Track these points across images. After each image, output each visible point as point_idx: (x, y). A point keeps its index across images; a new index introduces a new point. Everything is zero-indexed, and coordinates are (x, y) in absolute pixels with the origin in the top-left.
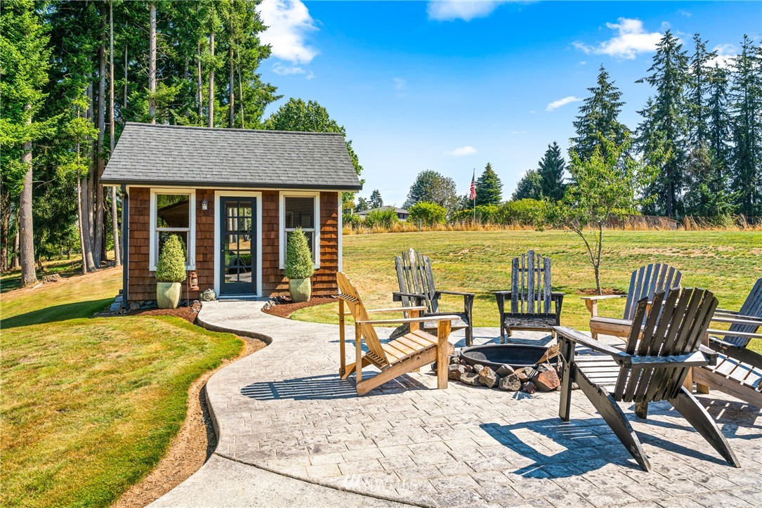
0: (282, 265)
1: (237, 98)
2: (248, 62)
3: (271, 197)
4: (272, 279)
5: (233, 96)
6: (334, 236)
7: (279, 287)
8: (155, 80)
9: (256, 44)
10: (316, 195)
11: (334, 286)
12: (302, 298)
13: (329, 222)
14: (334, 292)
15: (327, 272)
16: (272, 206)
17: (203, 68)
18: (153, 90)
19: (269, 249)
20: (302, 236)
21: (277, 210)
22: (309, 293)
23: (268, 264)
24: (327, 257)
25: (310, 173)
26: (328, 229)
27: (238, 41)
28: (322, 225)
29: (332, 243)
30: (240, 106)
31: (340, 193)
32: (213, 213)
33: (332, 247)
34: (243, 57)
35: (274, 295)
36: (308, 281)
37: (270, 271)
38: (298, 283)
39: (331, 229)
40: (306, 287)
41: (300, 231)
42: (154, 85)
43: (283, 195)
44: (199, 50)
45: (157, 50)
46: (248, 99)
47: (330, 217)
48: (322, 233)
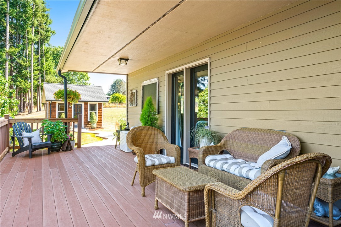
0: (89, 120)
1: (42, 52)
2: (47, 38)
3: (86, 104)
4: (86, 123)
5: (40, 51)
6: (101, 113)
7: (88, 125)
8: (8, 45)
9: (50, 30)
10: (97, 103)
11: (101, 125)
12: (94, 128)
13: (100, 110)
14: (101, 127)
15: (100, 122)
16: (86, 106)
17: (28, 40)
18: (7, 49)
19: (85, 116)
20: (94, 113)
21: (87, 107)
22: (96, 127)
23: (85, 120)
24: (99, 118)
25: (95, 98)
26: (99, 111)
27: (43, 29)
28: (98, 111)
29: (101, 115)
30: (43, 55)
31: (103, 103)
32: (72, 108)
33: (101, 116)
34: (45, 35)
35: (87, 127)
36: (96, 124)
37: (86, 122)
38: (94, 125)
39: (101, 111)
40: (95, 125)
41: (93, 112)
42: (8, 46)
43: (89, 103)
44: (27, 33)
45: (10, 33)
46: (47, 53)
47: (100, 108)
48: (98, 112)
